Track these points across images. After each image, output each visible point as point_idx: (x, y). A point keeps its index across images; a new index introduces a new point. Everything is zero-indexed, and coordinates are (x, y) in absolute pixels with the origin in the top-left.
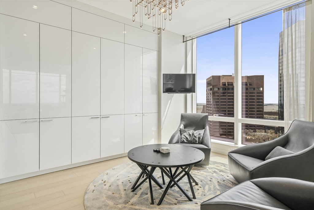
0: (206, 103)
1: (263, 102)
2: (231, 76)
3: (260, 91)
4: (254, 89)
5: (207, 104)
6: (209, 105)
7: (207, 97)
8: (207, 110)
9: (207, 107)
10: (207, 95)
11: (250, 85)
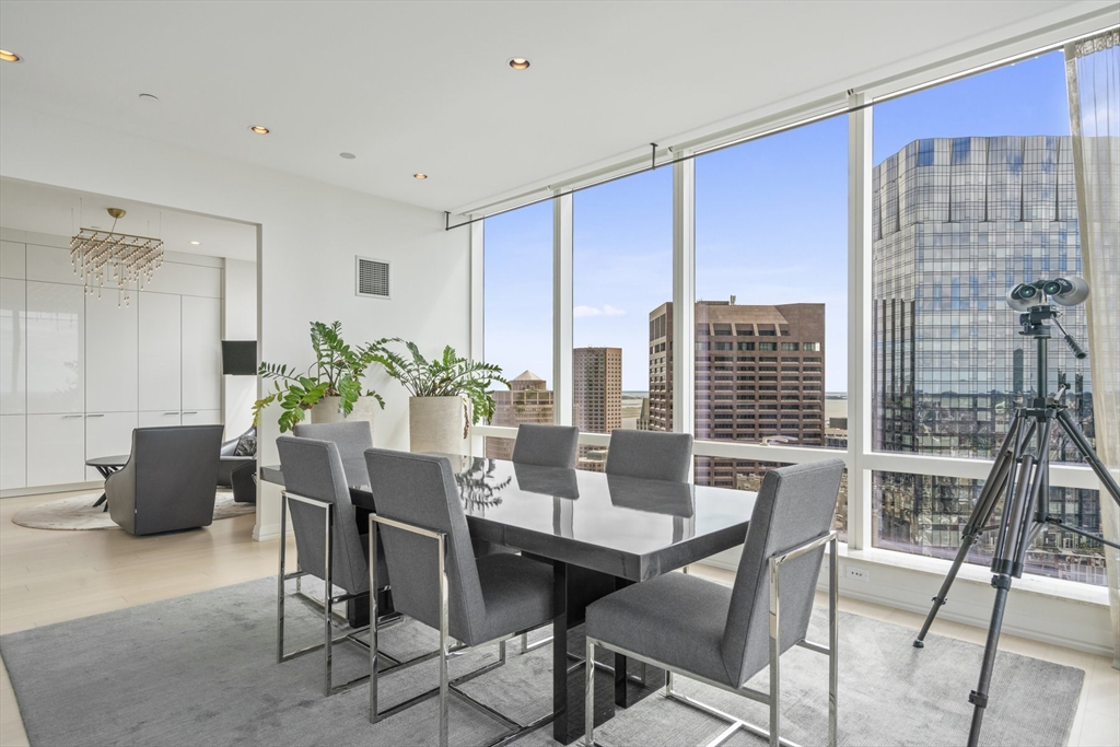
0: (648, 389)
1: (821, 388)
2: (727, 303)
3: (813, 352)
4: (796, 346)
5: (651, 396)
6: (656, 396)
7: (651, 372)
8: (651, 413)
9: (651, 404)
10: (651, 364)
11: (785, 333)
